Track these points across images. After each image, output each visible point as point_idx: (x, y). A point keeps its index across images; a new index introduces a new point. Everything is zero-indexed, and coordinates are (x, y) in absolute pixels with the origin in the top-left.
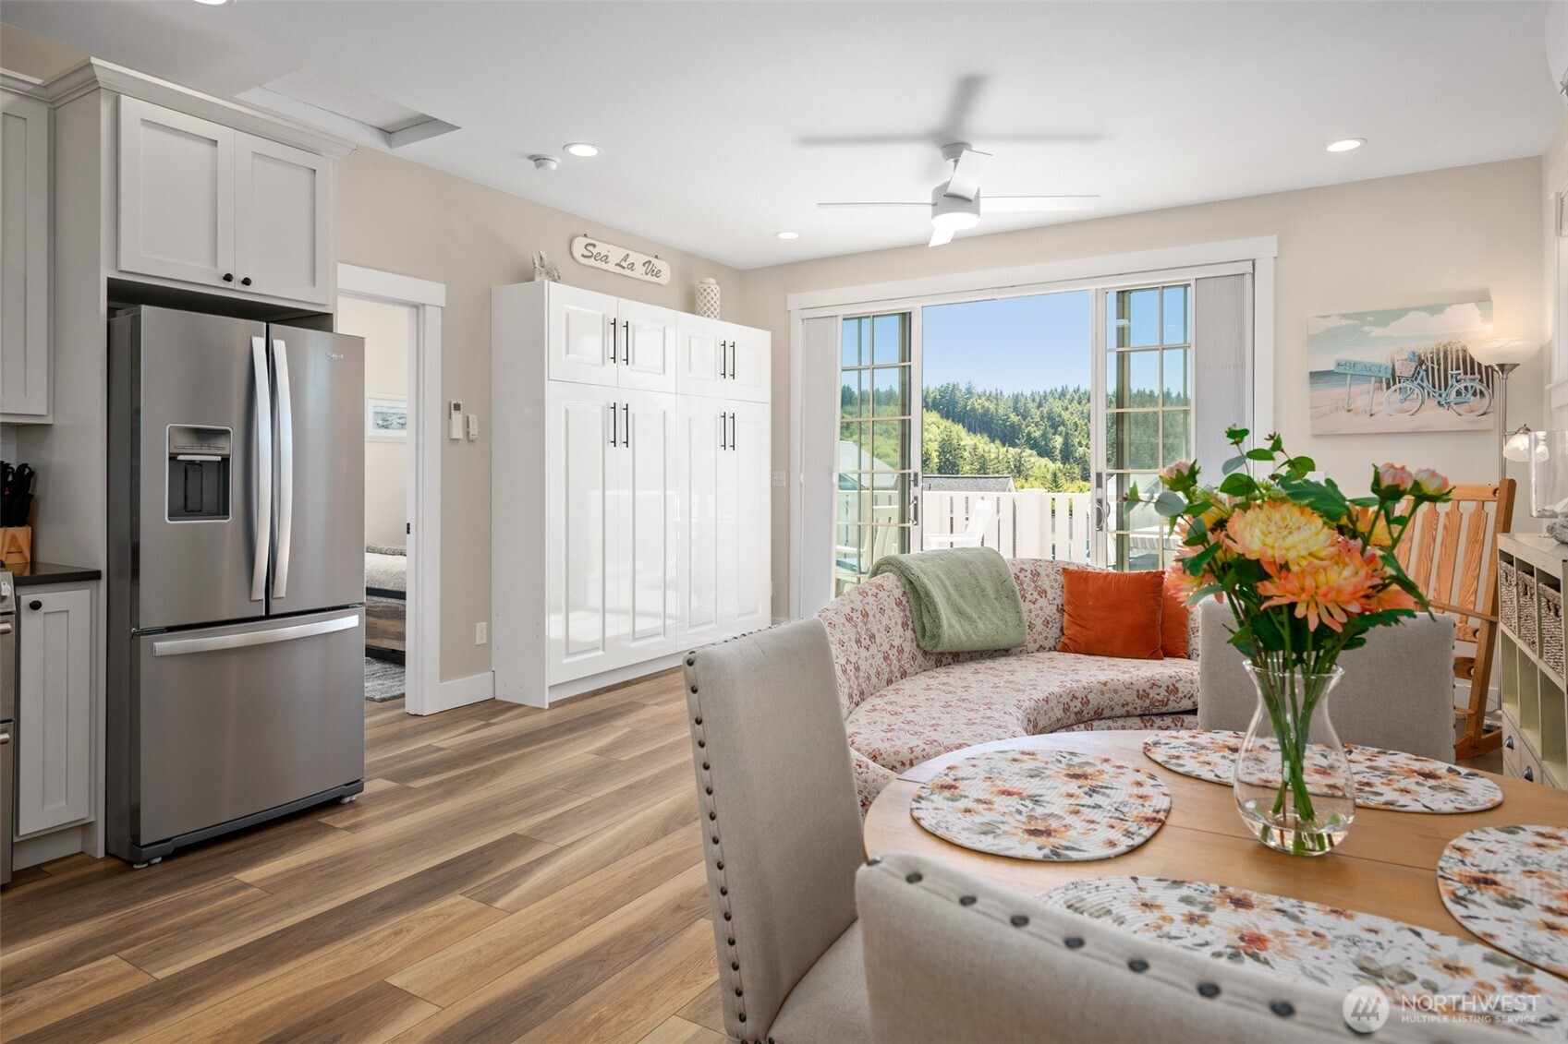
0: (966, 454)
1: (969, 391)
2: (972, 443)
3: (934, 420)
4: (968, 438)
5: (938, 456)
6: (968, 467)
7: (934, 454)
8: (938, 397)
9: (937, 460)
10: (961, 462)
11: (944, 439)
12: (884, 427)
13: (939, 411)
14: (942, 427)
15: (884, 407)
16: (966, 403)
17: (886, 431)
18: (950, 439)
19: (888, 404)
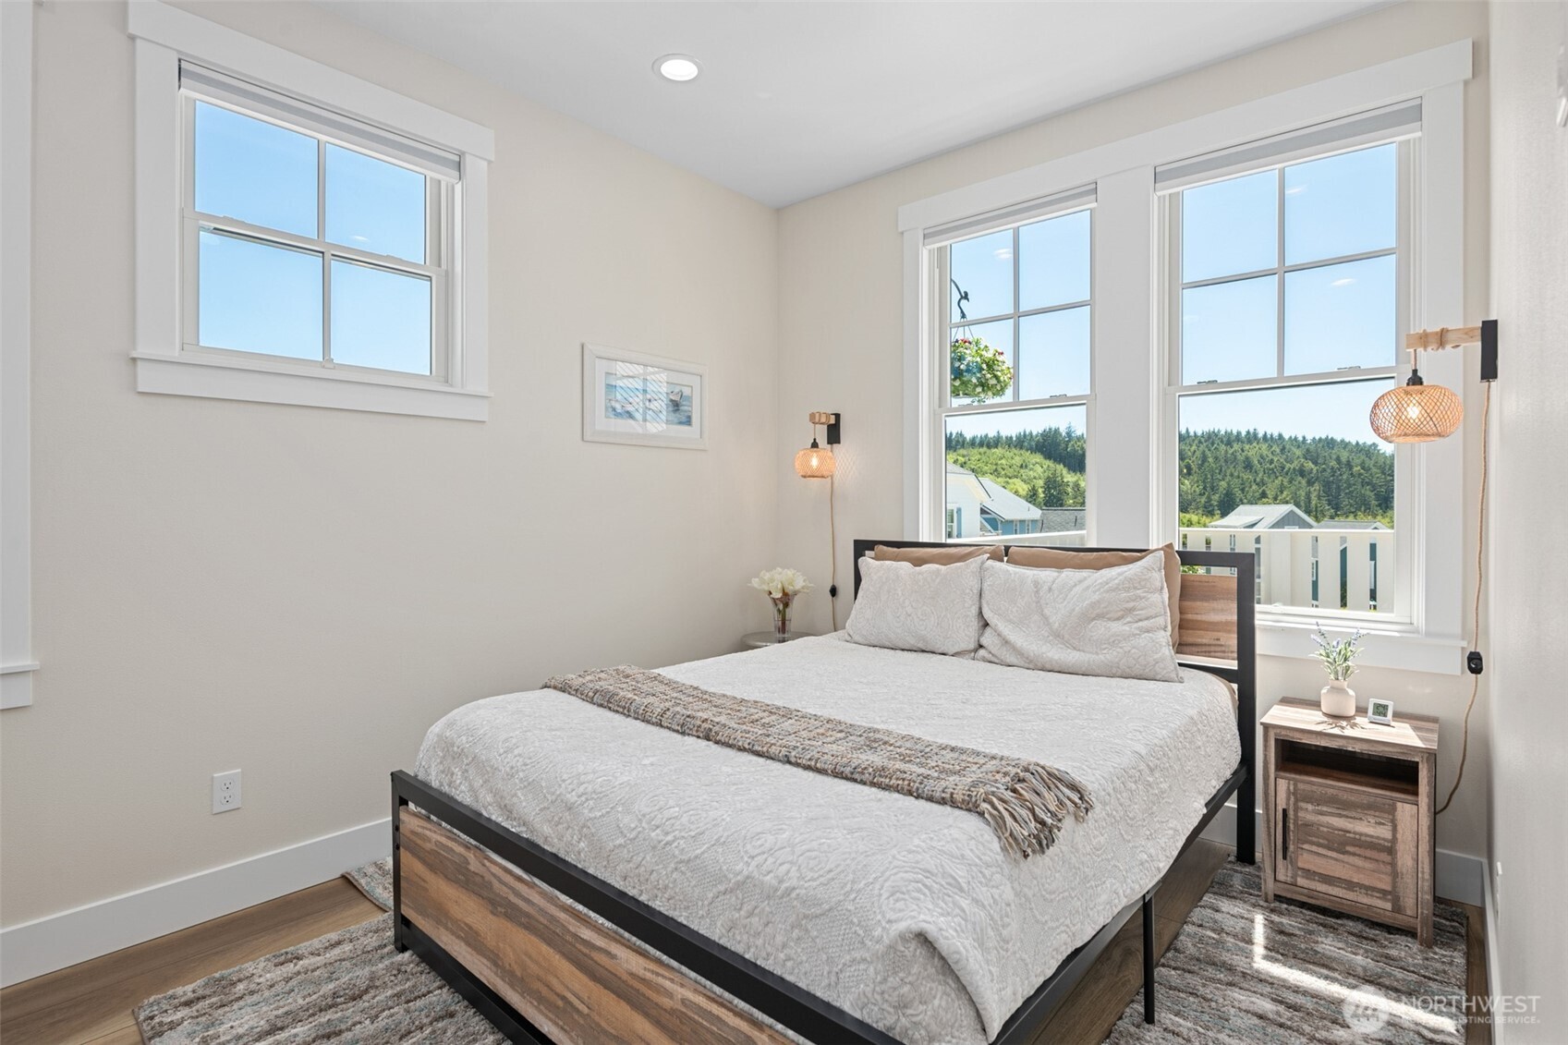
0: (1069, 490)
1: (1069, 434)
2: (1074, 479)
3: (1038, 461)
4: (1069, 476)
5: (1044, 492)
6: (1071, 501)
7: (1040, 490)
8: (1041, 440)
9: (1042, 495)
10: (1065, 497)
11: (1048, 477)
12: (995, 467)
13: (1042, 453)
14: (1045, 467)
15: (993, 450)
16: (1067, 445)
17: (996, 470)
18: (1054, 474)
19: (996, 447)
